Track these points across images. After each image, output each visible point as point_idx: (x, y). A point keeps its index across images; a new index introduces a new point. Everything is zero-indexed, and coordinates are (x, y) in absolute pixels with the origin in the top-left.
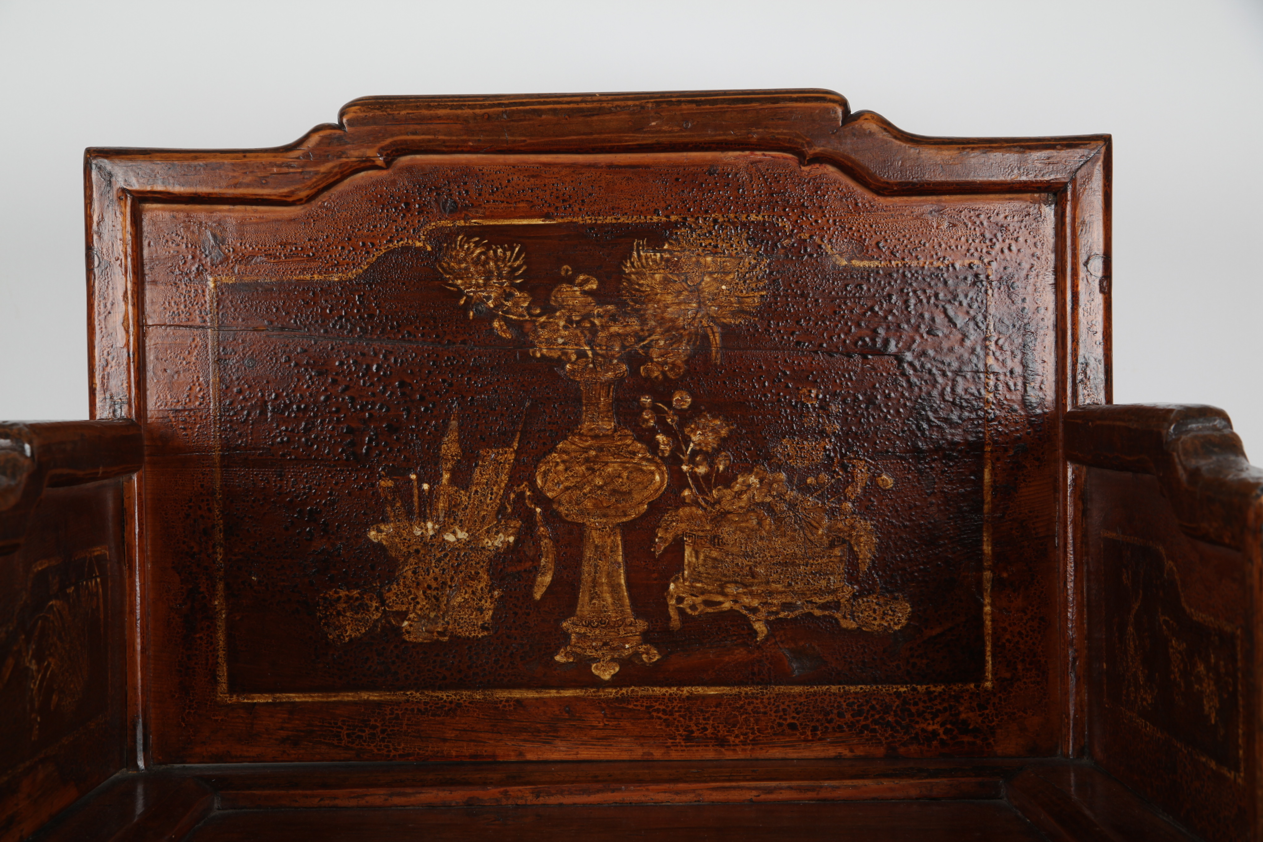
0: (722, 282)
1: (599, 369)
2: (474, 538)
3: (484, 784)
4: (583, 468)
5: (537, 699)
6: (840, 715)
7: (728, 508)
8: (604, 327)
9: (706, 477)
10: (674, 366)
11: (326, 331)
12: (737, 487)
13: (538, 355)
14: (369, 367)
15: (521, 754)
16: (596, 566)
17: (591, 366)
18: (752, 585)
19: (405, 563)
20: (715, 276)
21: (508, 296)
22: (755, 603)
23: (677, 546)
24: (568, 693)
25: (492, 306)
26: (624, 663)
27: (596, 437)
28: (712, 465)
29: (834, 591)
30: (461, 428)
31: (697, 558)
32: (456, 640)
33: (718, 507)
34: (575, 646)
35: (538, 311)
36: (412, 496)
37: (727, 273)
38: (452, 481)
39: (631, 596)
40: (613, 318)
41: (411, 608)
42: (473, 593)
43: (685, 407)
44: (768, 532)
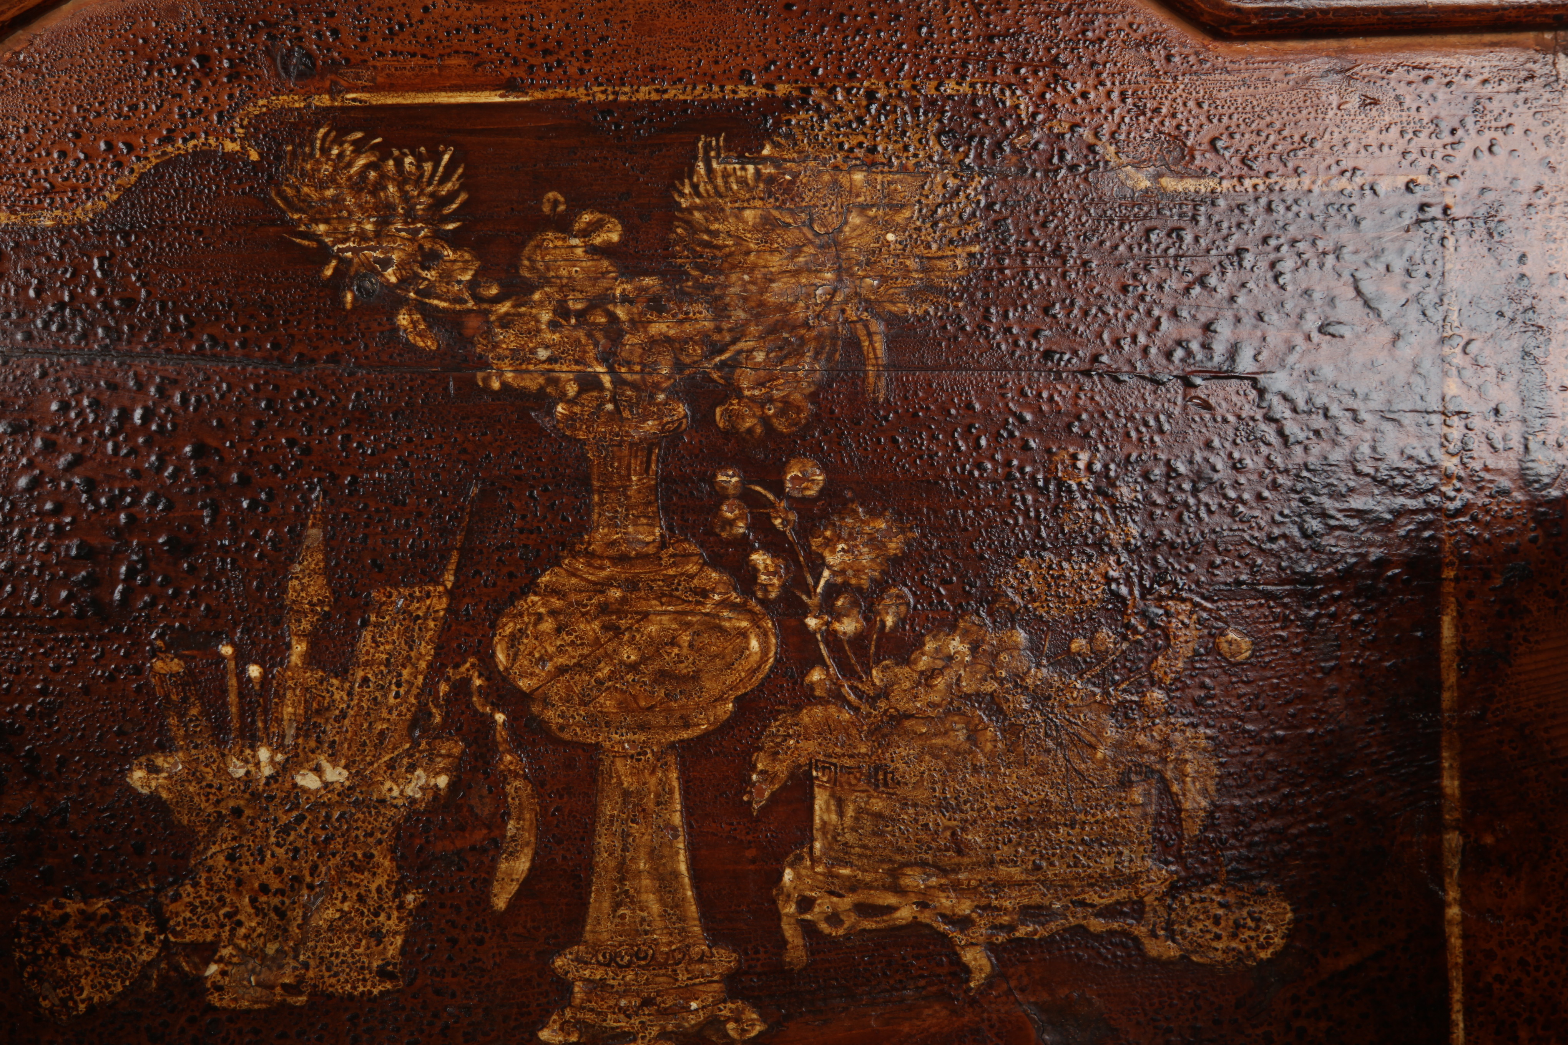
0: (888, 226)
1: (626, 414)
2: (362, 781)
4: (596, 625)
7: (904, 705)
8: (636, 324)
9: (859, 640)
10: (787, 405)
11: (29, 336)
12: (924, 662)
13: (496, 385)
14: (125, 415)
16: (625, 835)
17: (610, 407)
18: (957, 869)
19: (211, 837)
20: (872, 213)
21: (429, 258)
22: (965, 907)
23: (798, 791)
25: (393, 279)
27: (622, 559)
28: (870, 615)
29: (1132, 881)
30: (330, 544)
31: (841, 814)
32: (324, 1001)
33: (883, 704)
34: (581, 1008)
35: (494, 291)
36: (224, 692)
37: (898, 207)
38: (311, 659)
39: (702, 900)
40: (656, 305)
41: (225, 935)
42: (361, 899)
43: (811, 493)
44: (990, 756)
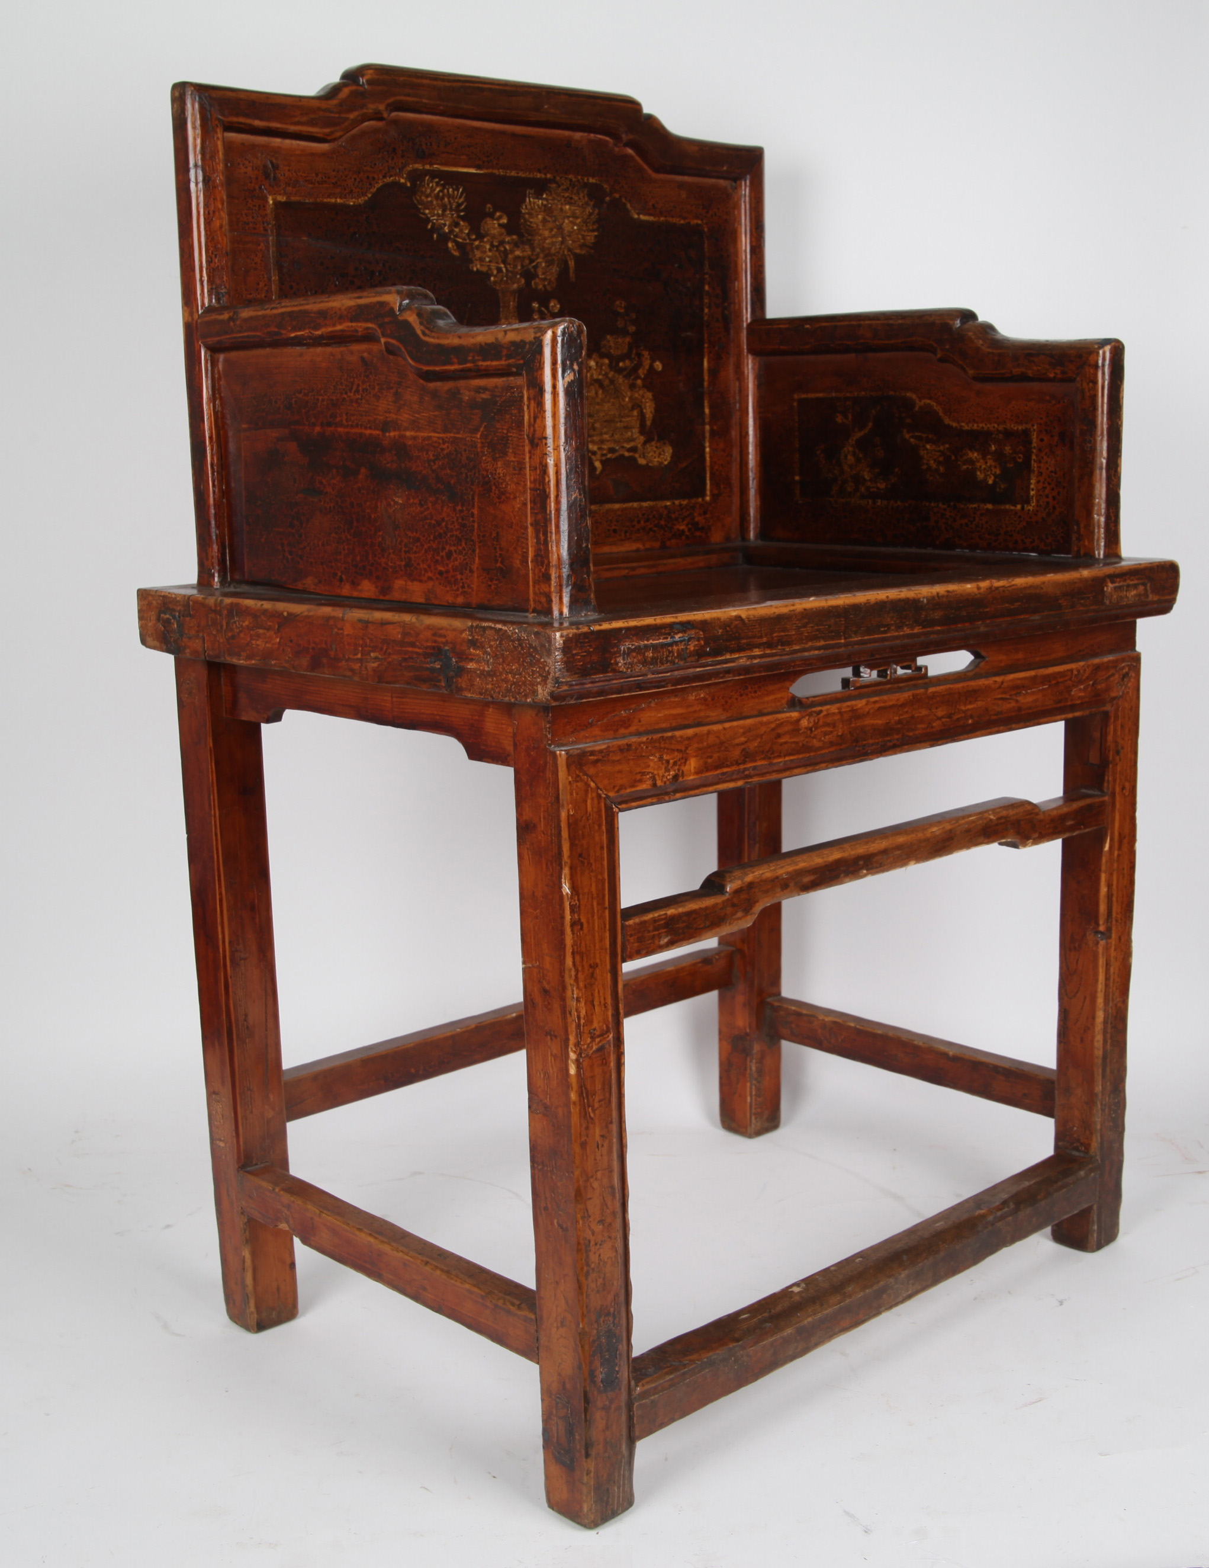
0: (574, 224)
1: (509, 281)
8: (511, 251)
10: (550, 281)
13: (475, 269)
17: (505, 279)
18: (594, 436)
20: (571, 219)
21: (457, 225)
22: (595, 448)
25: (447, 231)
29: (634, 440)
35: (474, 237)
37: (577, 218)
40: (516, 245)
43: (556, 311)
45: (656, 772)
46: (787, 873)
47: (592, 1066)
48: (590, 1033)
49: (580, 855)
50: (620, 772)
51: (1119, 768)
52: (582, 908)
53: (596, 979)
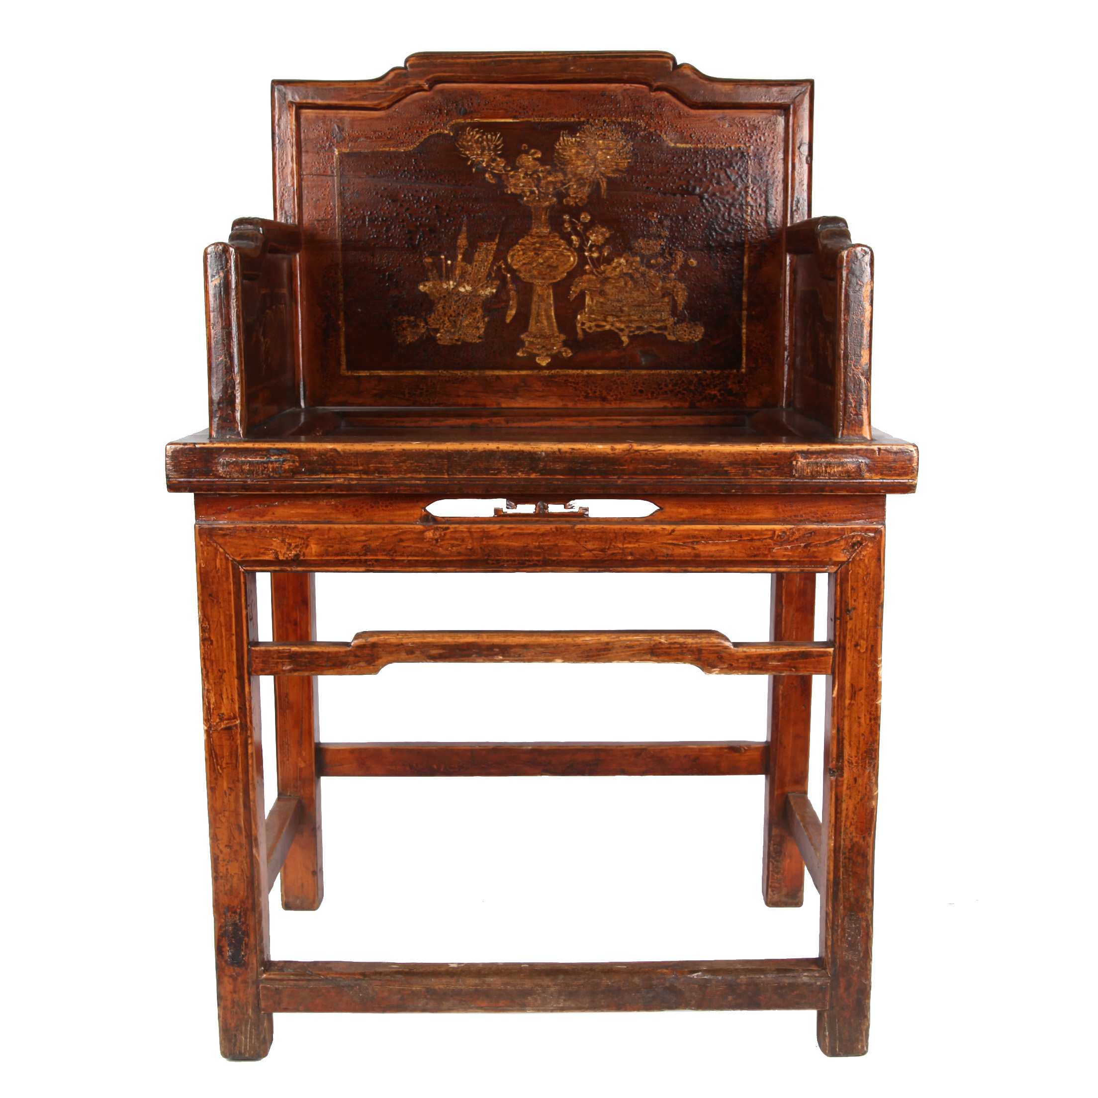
0: (608, 154)
1: (541, 200)
2: (475, 290)
3: (480, 416)
4: (533, 253)
5: (507, 376)
6: (666, 386)
7: (609, 275)
8: (544, 178)
9: (598, 259)
10: (581, 199)
11: (397, 179)
12: (614, 265)
13: (509, 192)
14: (420, 198)
15: (499, 404)
16: (539, 306)
17: (537, 198)
18: (621, 317)
19: (438, 303)
20: (604, 151)
21: (494, 160)
22: (623, 326)
23: (582, 296)
24: (524, 372)
25: (485, 165)
26: (554, 357)
27: (539, 237)
28: (601, 253)
29: (664, 321)
30: (468, 231)
31: (592, 302)
32: (465, 344)
33: (603, 275)
34: (527, 348)
35: (509, 169)
36: (442, 267)
37: (610, 149)
38: (463, 260)
39: (557, 322)
40: (549, 173)
41: (442, 326)
42: (474, 319)
43: (587, 221)
44: (630, 289)
45: (278, 550)
46: (413, 643)
47: (220, 738)
48: (219, 715)
49: (210, 595)
50: (245, 545)
51: (849, 626)
52: (212, 630)
53: (224, 680)
